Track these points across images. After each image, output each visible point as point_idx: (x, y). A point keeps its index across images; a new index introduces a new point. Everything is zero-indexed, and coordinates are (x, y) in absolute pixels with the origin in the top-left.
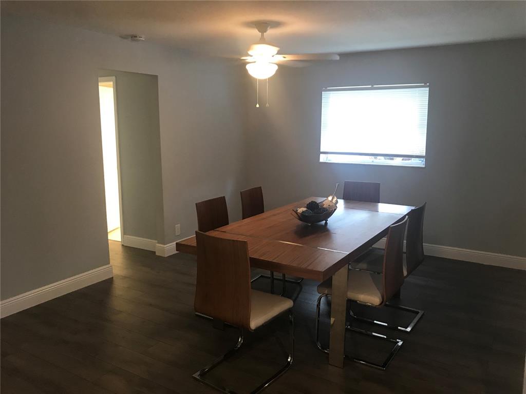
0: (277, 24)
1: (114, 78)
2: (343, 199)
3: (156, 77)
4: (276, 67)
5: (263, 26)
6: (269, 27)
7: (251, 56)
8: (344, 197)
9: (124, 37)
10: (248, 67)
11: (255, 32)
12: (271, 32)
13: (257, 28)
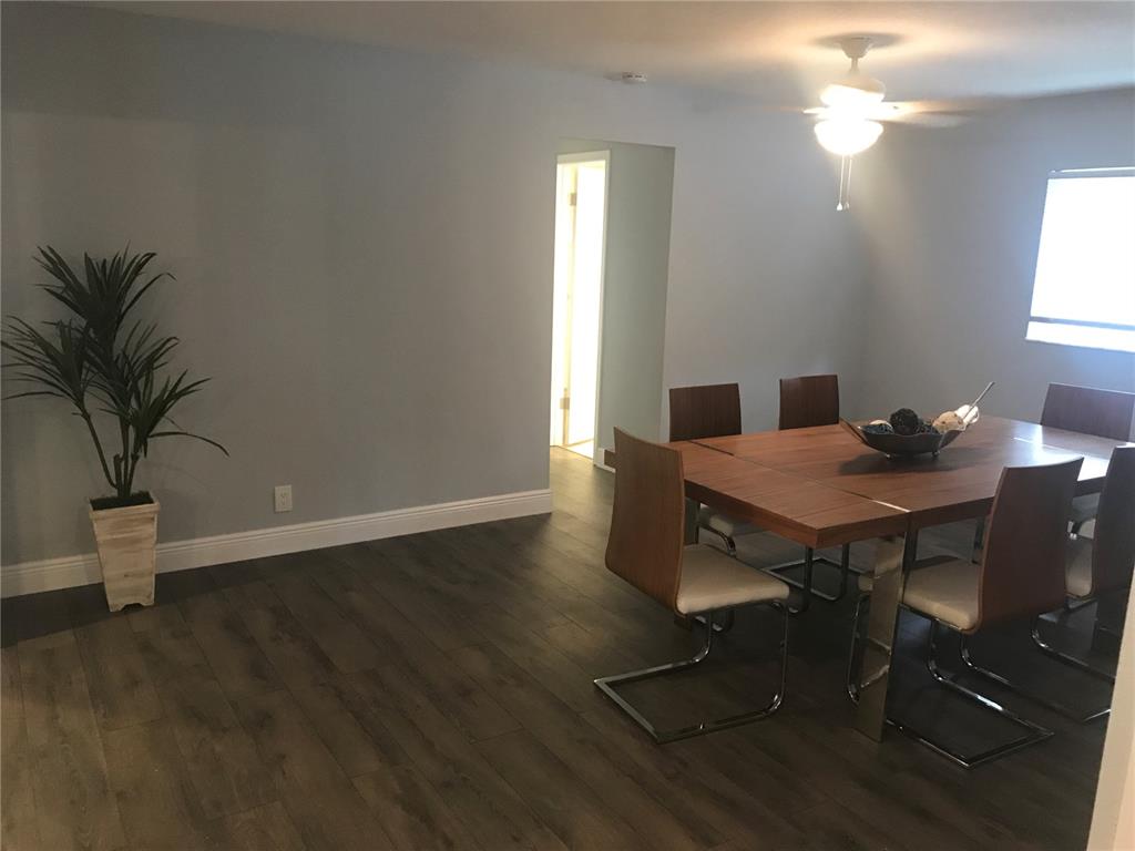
0: (885, 40)
1: (608, 152)
2: (1041, 424)
3: (673, 149)
4: (880, 130)
5: (855, 45)
6: (870, 46)
7: (826, 106)
8: (1043, 419)
9: (611, 77)
10: (818, 129)
11: (839, 57)
12: (873, 56)
13: (844, 49)
